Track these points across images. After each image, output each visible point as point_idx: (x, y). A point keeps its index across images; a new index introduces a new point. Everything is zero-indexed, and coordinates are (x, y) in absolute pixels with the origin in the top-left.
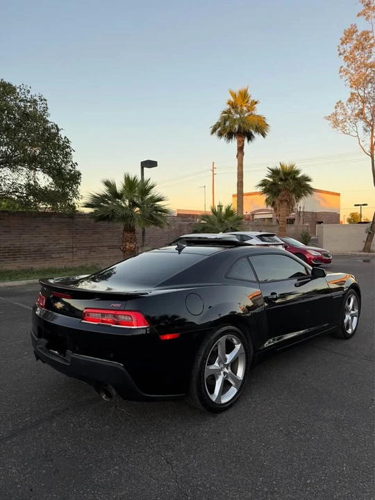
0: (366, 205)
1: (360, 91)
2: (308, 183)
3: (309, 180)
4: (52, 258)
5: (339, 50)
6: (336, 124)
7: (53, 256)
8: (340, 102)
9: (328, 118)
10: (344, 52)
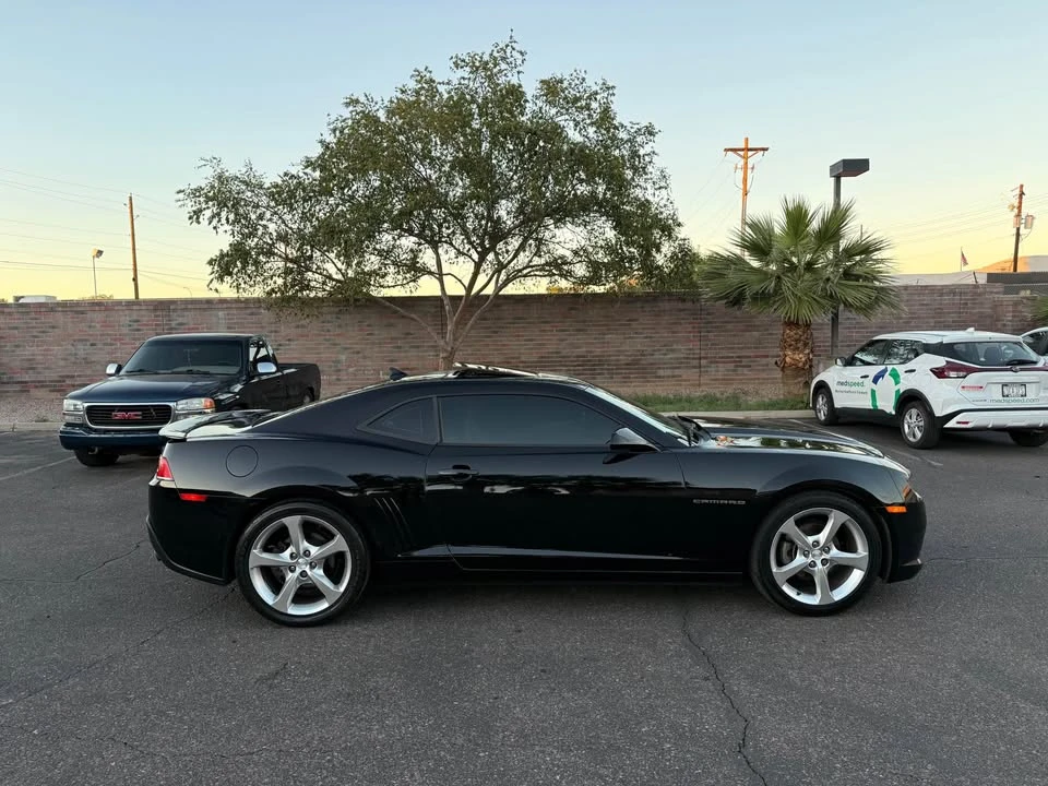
4: (660, 377)
7: (661, 373)
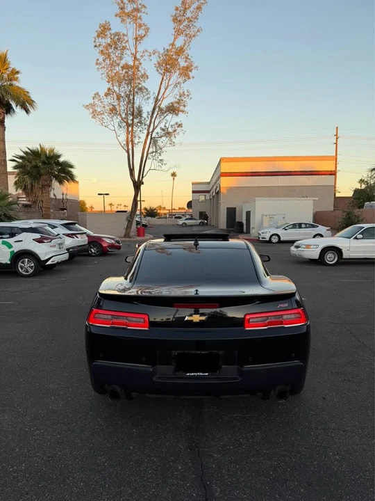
0: (108, 194)
1: (115, 88)
2: (70, 169)
3: (71, 167)
5: (95, 42)
6: (95, 114)
8: (98, 93)
9: (87, 107)
10: (100, 45)
